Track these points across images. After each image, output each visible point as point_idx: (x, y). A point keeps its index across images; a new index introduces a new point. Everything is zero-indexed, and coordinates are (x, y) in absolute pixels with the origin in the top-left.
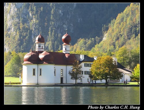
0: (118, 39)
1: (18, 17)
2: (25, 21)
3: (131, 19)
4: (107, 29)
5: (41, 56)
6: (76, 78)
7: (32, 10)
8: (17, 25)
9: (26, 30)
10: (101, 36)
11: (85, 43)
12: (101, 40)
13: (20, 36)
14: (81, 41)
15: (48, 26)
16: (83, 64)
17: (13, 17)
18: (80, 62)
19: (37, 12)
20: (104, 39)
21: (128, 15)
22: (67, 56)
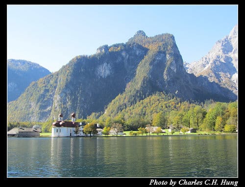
0: (112, 113)
1: (61, 101)
2: (64, 103)
3: (119, 103)
4: (107, 108)
5: (61, 123)
6: (77, 133)
7: (68, 98)
8: (60, 105)
9: (65, 108)
10: (104, 111)
11: (95, 115)
12: (104, 113)
13: (62, 111)
14: (93, 114)
15: (76, 106)
16: (81, 127)
17: (58, 102)
18: (80, 126)
19: (71, 99)
20: (105, 113)
21: (117, 101)
22: (73, 123)
